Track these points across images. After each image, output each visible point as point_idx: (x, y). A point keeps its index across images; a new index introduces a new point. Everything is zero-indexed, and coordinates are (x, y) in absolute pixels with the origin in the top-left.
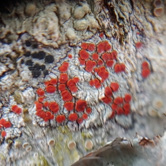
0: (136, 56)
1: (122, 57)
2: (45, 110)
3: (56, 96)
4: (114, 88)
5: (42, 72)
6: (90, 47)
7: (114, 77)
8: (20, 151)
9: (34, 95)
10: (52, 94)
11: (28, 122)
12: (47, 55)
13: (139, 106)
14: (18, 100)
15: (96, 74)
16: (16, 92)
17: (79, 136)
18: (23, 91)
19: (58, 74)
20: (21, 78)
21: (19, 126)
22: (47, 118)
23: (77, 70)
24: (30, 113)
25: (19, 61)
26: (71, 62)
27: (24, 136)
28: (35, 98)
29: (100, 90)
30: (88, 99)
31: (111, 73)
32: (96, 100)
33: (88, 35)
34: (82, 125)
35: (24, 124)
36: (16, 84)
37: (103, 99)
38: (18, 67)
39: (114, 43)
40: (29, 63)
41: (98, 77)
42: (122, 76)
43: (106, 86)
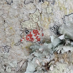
1: (39, 32)
3: (29, 37)
4: (38, 37)
5: (27, 33)
6: (35, 30)
14: (24, 37)
19: (30, 34)
23: (33, 33)
24: (25, 39)
30: (34, 38)
33: (34, 28)
34: (33, 42)
38: (24, 32)
39: (38, 30)
41: (36, 35)
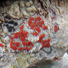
0: (52, 23)
1: (46, 23)
2: (14, 46)
3: (19, 39)
4: (43, 36)
5: (13, 30)
6: (33, 19)
7: (43, 32)
8: (3, 63)
9: (9, 39)
10: (17, 39)
11: (7, 50)
12: (15, 22)
13: (53, 44)
14: (2, 41)
15: (35, 30)
16: (1, 38)
17: (28, 56)
18: (4, 37)
19: (20, 30)
20: (4, 32)
21: (3, 52)
22: (15, 49)
23: (27, 29)
24: (8, 47)
25: (3, 25)
26: (25, 25)
27: (5, 56)
28: (10, 40)
29: (37, 37)
30: (32, 41)
31: (42, 30)
32: (36, 41)
33: (32, 14)
34: (30, 51)
35: (5, 51)
36: (1, 34)
37: (38, 41)
38: (2, 27)
39: (43, 17)
40: (7, 26)
41: (36, 31)
42: (46, 31)
43: (40, 35)
